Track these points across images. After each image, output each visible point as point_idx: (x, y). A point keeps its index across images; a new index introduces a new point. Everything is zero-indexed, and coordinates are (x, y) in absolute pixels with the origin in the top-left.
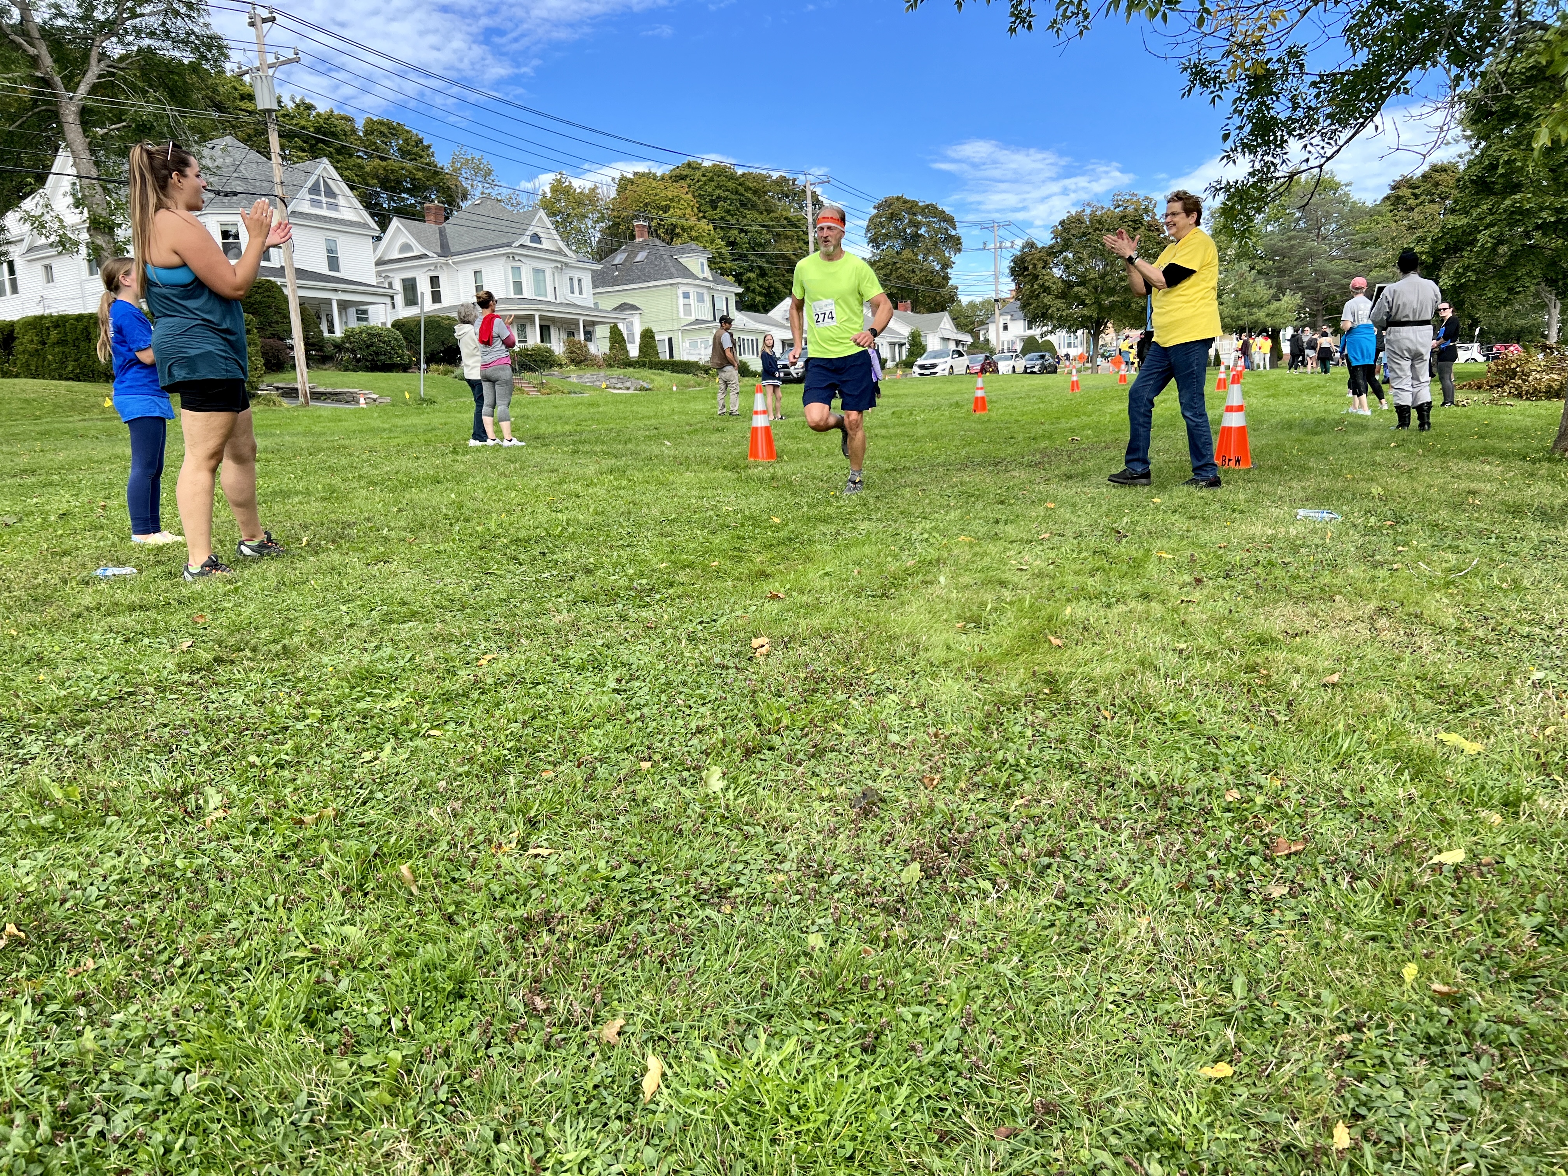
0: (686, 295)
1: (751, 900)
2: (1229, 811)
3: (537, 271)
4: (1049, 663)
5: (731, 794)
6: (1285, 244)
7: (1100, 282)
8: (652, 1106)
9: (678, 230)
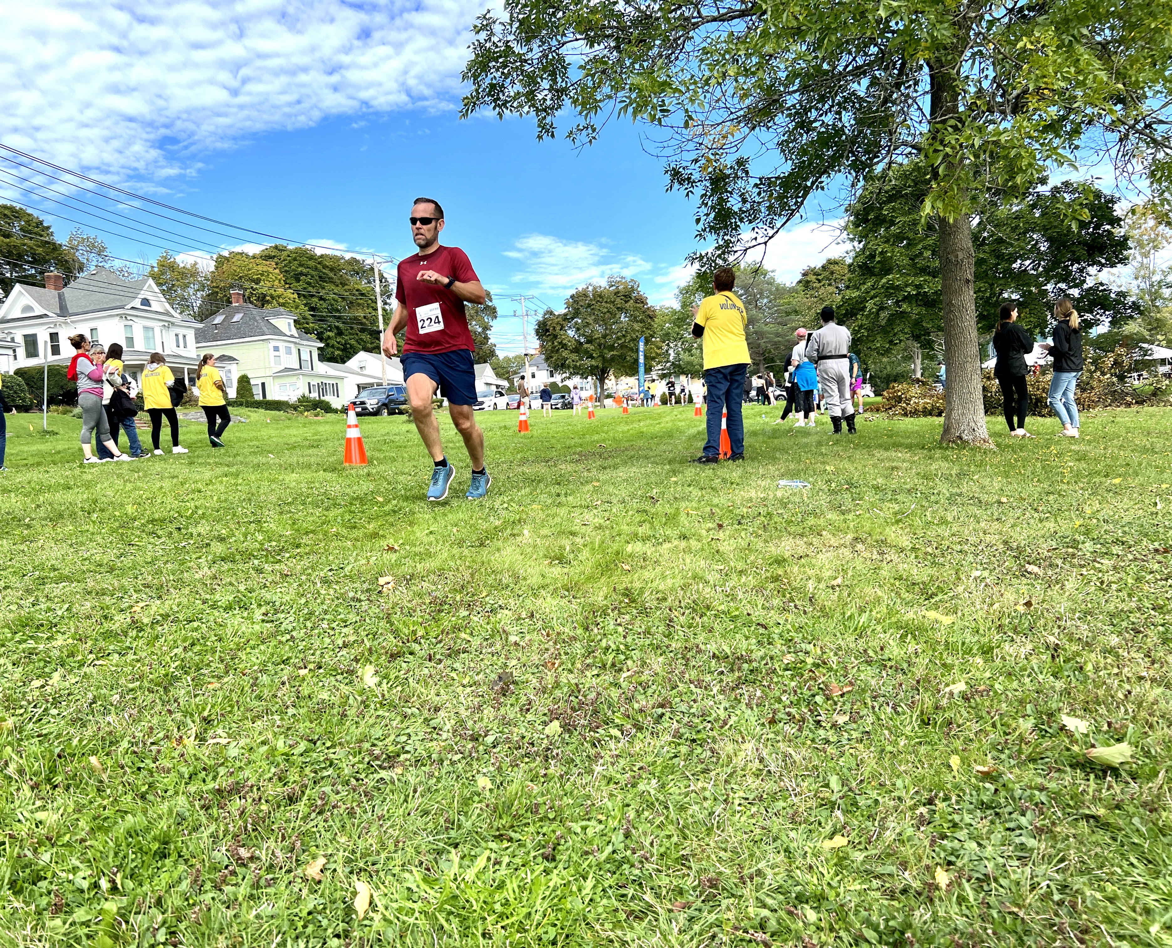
0: (276, 349)
1: (418, 762)
2: (786, 669)
3: (146, 328)
4: (624, 582)
5: (384, 686)
7: (602, 341)
8: (366, 922)
9: (268, 298)
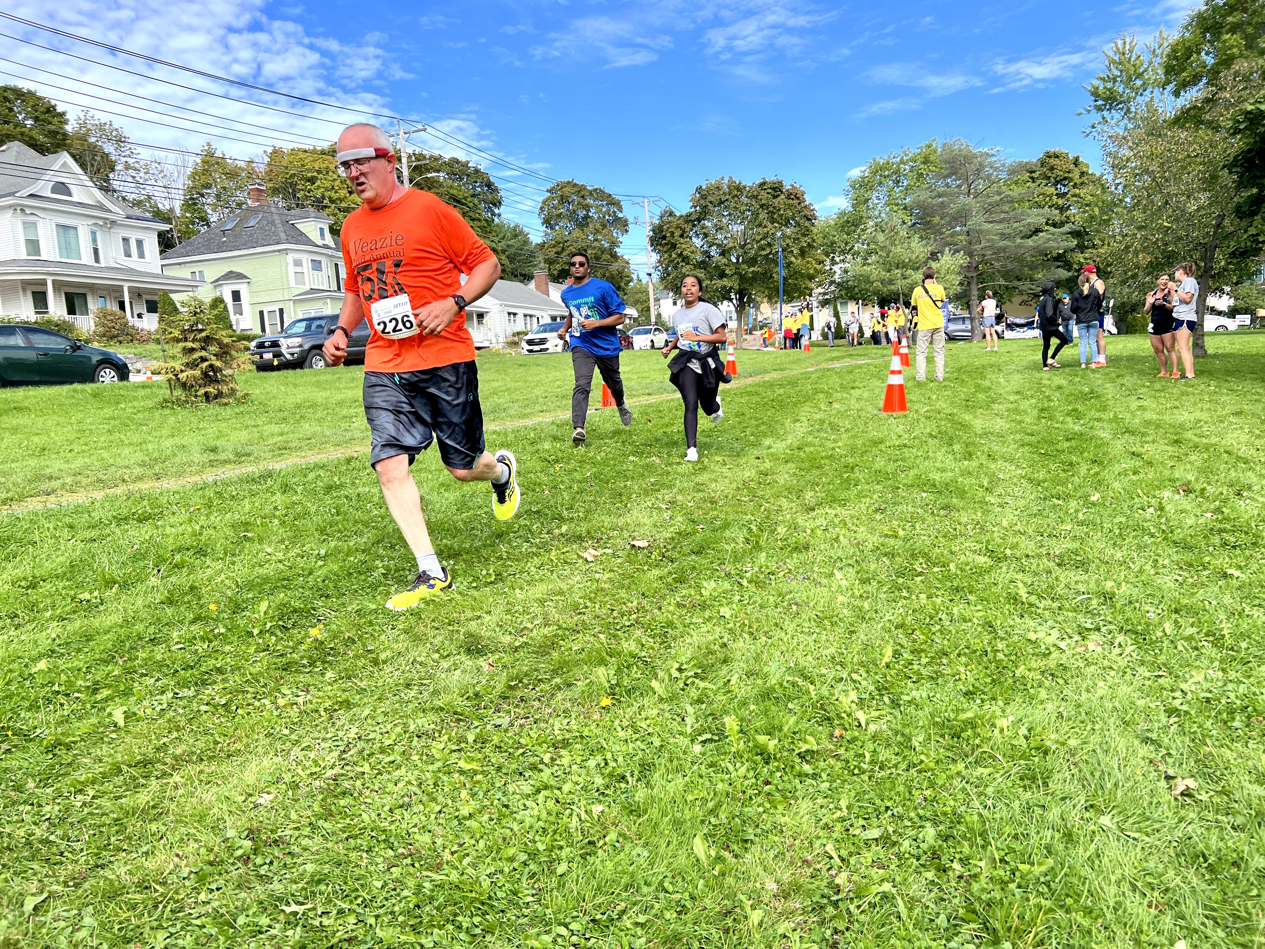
0: (298, 263)
3: (63, 228)
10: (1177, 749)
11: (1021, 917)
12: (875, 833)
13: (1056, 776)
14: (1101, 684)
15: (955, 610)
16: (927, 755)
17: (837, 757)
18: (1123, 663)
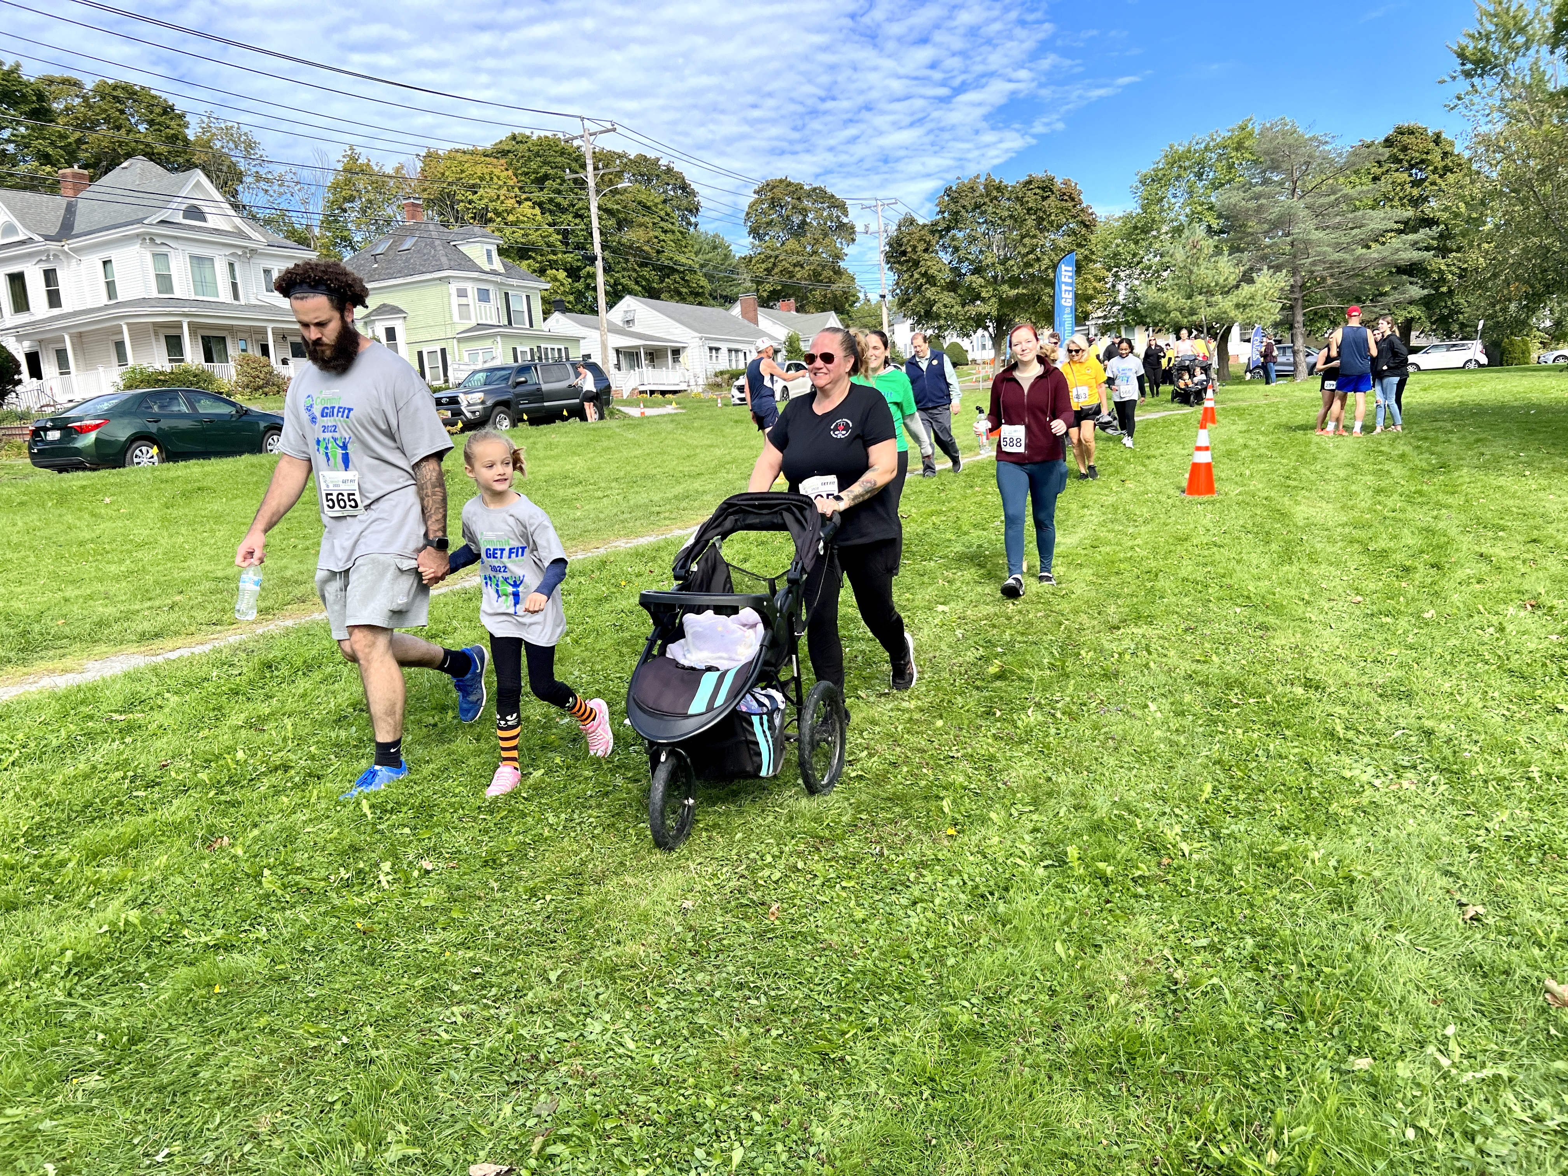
0: (462, 293)
3: (197, 260)
6: (1253, 204)
7: (999, 268)
10: (1474, 880)
11: (1323, 1004)
12: (1204, 942)
13: (1362, 901)
14: (1411, 821)
15: (1271, 747)
16: (1247, 882)
17: (1167, 882)
18: (1434, 801)
